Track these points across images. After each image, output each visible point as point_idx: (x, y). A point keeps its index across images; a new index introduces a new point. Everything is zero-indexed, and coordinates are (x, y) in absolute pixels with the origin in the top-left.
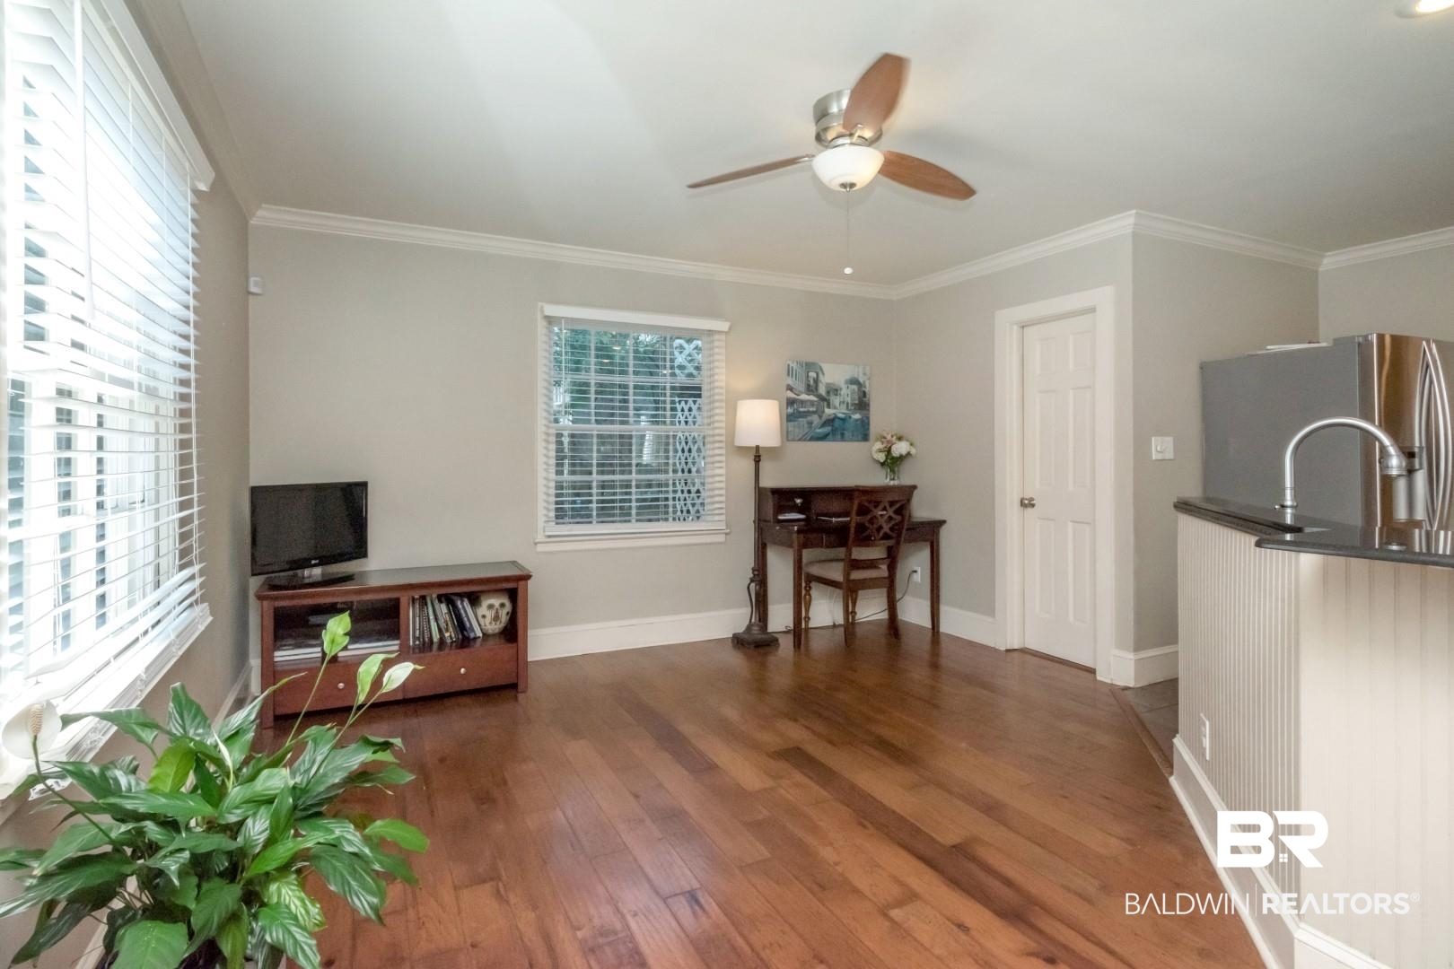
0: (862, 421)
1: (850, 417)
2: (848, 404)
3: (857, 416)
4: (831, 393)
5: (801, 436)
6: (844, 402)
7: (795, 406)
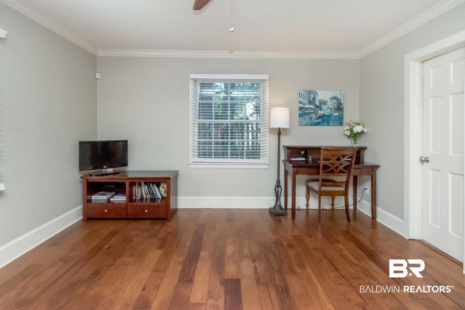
0: (339, 116)
1: (332, 115)
2: (331, 108)
3: (336, 114)
4: (322, 104)
5: (306, 123)
6: (329, 108)
7: (303, 110)
